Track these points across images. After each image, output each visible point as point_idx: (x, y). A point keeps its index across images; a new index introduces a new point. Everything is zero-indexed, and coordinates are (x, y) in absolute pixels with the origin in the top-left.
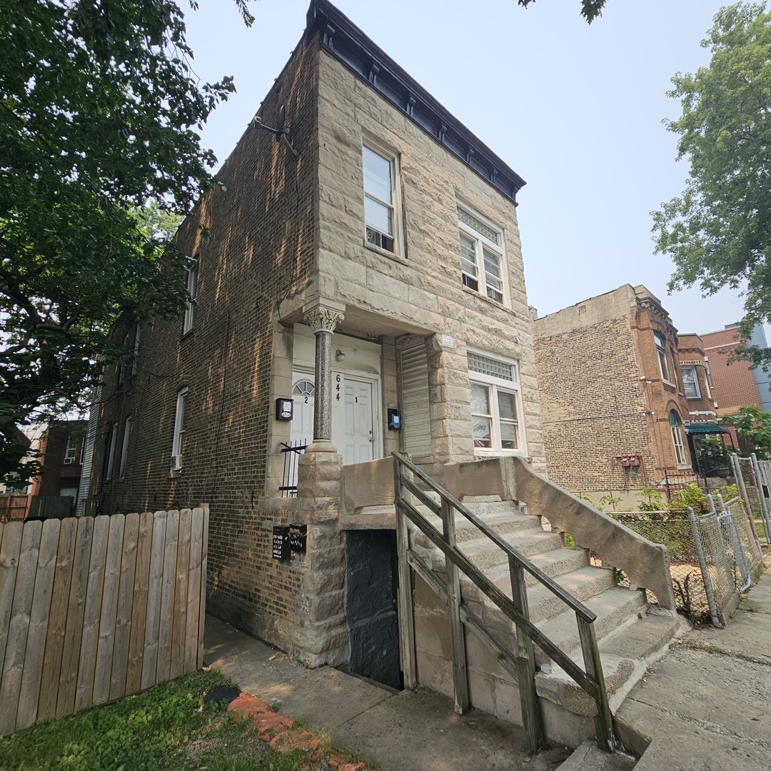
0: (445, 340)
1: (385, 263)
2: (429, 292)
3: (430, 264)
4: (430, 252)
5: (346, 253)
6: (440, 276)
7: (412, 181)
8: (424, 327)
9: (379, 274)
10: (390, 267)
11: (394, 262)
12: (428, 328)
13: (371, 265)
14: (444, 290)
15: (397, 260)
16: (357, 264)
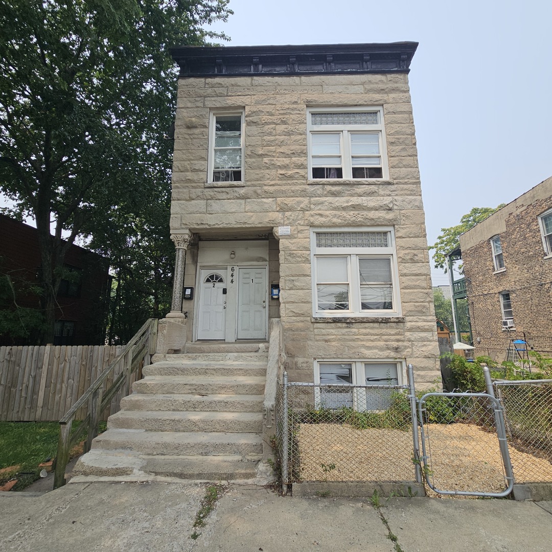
2: (267, 198)
3: (268, 177)
5: (190, 197)
6: (279, 182)
9: (218, 201)
10: (227, 193)
13: (210, 198)
14: (283, 192)
15: (233, 186)
16: (199, 201)
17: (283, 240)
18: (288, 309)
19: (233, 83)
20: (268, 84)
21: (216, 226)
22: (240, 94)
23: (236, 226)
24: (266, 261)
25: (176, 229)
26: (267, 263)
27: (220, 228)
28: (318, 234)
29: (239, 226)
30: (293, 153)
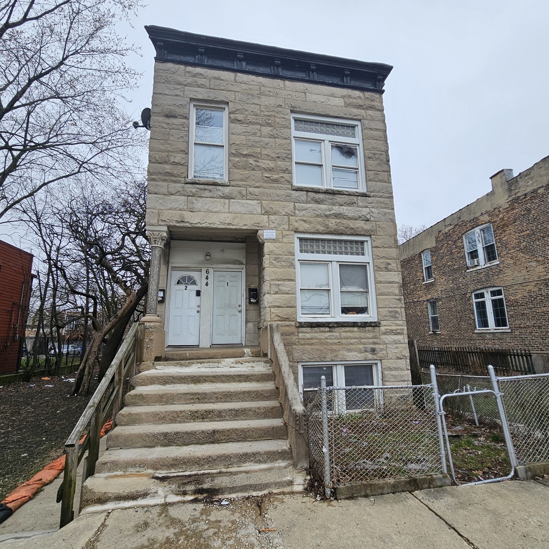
0: (266, 234)
1: (205, 189)
2: (252, 200)
3: (254, 178)
4: (253, 169)
5: (168, 192)
6: (265, 185)
7: (237, 120)
8: (245, 228)
9: (199, 199)
10: (210, 191)
11: (213, 187)
12: (249, 228)
13: (191, 194)
14: (268, 195)
15: (217, 184)
16: (180, 197)
17: (268, 244)
18: (273, 313)
19: (216, 76)
20: (252, 83)
21: (198, 225)
22: (223, 88)
23: (219, 227)
24: (242, 264)
25: (153, 225)
26: (244, 266)
27: (203, 228)
28: (301, 239)
29: (223, 227)
30: (278, 157)
